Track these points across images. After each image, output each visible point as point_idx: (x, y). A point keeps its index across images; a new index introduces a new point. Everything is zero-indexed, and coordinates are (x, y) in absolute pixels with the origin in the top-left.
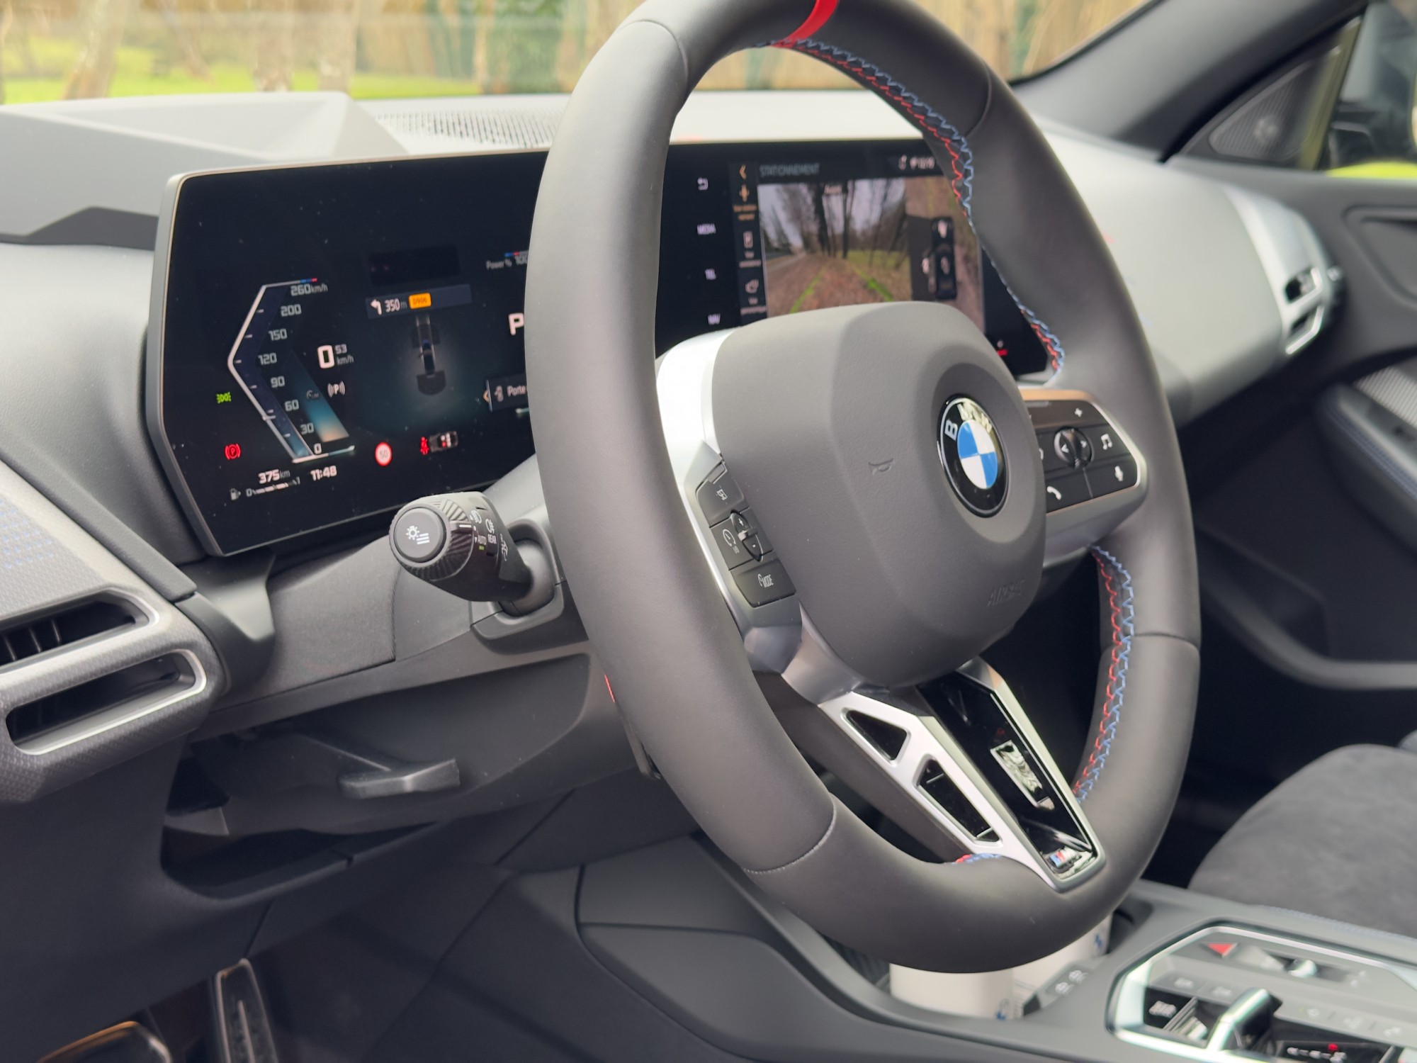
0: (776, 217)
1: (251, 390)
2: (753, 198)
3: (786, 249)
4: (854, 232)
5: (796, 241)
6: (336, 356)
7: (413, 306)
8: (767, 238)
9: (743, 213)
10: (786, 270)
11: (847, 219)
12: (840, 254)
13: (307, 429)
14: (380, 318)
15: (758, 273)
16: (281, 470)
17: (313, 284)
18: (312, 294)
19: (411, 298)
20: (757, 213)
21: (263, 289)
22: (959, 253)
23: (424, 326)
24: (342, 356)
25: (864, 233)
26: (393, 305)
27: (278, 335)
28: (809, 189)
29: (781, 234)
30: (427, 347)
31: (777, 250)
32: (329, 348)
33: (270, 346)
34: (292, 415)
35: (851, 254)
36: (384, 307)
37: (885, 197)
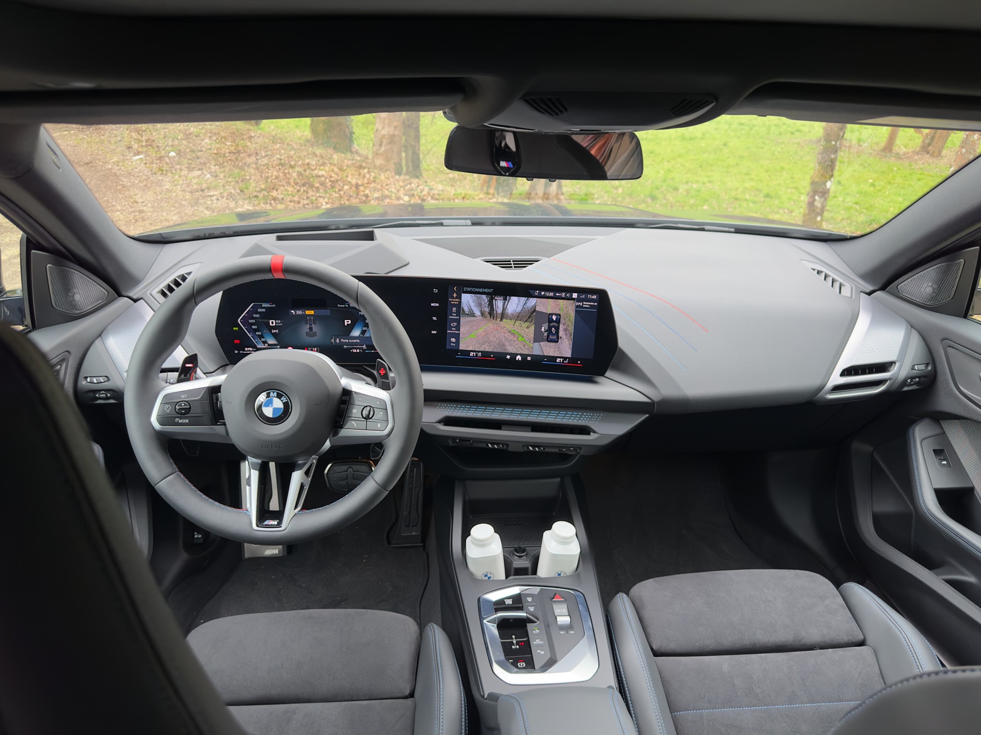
0: (469, 304)
1: (246, 328)
2: (459, 297)
3: (472, 314)
4: (507, 313)
5: (477, 313)
6: (276, 323)
7: (307, 313)
8: (463, 311)
9: (454, 301)
10: (471, 321)
11: (504, 309)
12: (499, 320)
13: (263, 340)
14: (294, 315)
15: (458, 321)
16: (253, 348)
17: (270, 304)
18: (270, 307)
19: (306, 312)
20: (460, 302)
21: (253, 304)
22: (561, 327)
23: (310, 319)
24: (278, 323)
25: (512, 314)
26: (299, 312)
27: (258, 316)
28: (487, 297)
29: (471, 310)
30: (310, 325)
31: (468, 314)
32: (274, 321)
33: (253, 318)
34: (258, 335)
35: (504, 320)
36: (295, 313)
37: (525, 304)
